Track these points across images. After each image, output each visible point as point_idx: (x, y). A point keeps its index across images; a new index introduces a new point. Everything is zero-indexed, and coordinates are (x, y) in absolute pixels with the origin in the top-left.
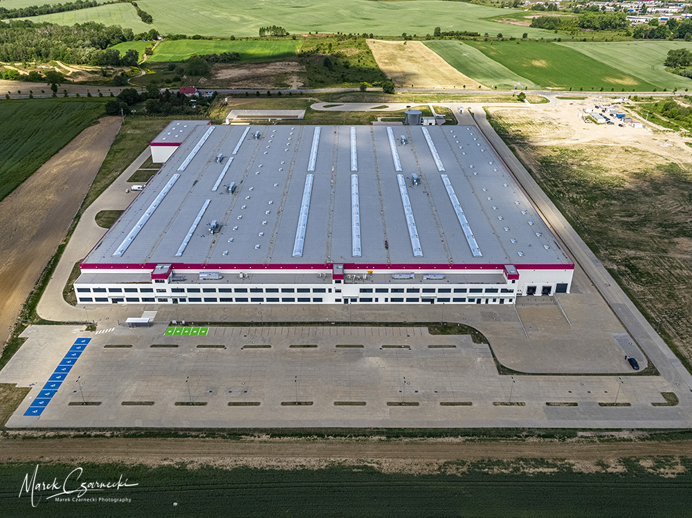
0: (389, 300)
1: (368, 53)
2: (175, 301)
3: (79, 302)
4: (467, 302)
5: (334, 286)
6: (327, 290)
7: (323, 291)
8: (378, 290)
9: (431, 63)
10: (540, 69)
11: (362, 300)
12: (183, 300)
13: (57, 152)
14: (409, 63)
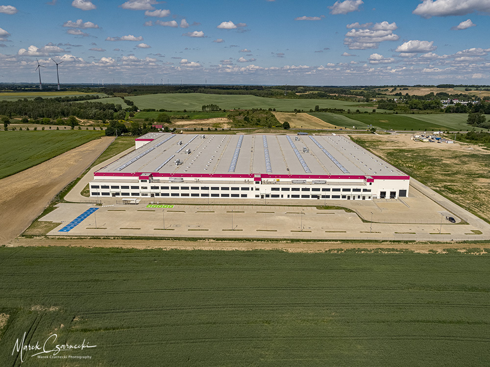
0: (290, 196)
1: (272, 116)
2: (152, 195)
3: (91, 195)
4: (341, 198)
5: (255, 185)
6: (250, 189)
7: (247, 189)
8: (283, 189)
9: (314, 121)
10: (384, 123)
11: (273, 196)
12: (157, 194)
13: (75, 148)
14: (299, 121)
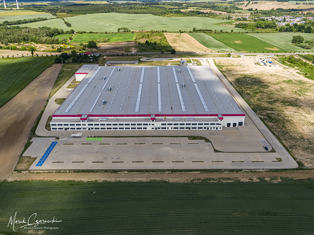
0: (173, 128)
1: (164, 38)
2: (89, 129)
3: (52, 130)
4: (203, 129)
5: (151, 122)
6: (149, 124)
7: (147, 124)
8: (168, 124)
11: (162, 128)
12: (92, 129)
